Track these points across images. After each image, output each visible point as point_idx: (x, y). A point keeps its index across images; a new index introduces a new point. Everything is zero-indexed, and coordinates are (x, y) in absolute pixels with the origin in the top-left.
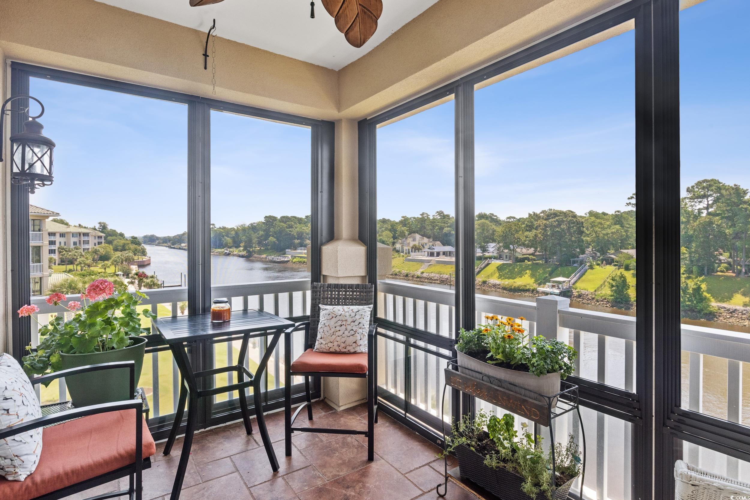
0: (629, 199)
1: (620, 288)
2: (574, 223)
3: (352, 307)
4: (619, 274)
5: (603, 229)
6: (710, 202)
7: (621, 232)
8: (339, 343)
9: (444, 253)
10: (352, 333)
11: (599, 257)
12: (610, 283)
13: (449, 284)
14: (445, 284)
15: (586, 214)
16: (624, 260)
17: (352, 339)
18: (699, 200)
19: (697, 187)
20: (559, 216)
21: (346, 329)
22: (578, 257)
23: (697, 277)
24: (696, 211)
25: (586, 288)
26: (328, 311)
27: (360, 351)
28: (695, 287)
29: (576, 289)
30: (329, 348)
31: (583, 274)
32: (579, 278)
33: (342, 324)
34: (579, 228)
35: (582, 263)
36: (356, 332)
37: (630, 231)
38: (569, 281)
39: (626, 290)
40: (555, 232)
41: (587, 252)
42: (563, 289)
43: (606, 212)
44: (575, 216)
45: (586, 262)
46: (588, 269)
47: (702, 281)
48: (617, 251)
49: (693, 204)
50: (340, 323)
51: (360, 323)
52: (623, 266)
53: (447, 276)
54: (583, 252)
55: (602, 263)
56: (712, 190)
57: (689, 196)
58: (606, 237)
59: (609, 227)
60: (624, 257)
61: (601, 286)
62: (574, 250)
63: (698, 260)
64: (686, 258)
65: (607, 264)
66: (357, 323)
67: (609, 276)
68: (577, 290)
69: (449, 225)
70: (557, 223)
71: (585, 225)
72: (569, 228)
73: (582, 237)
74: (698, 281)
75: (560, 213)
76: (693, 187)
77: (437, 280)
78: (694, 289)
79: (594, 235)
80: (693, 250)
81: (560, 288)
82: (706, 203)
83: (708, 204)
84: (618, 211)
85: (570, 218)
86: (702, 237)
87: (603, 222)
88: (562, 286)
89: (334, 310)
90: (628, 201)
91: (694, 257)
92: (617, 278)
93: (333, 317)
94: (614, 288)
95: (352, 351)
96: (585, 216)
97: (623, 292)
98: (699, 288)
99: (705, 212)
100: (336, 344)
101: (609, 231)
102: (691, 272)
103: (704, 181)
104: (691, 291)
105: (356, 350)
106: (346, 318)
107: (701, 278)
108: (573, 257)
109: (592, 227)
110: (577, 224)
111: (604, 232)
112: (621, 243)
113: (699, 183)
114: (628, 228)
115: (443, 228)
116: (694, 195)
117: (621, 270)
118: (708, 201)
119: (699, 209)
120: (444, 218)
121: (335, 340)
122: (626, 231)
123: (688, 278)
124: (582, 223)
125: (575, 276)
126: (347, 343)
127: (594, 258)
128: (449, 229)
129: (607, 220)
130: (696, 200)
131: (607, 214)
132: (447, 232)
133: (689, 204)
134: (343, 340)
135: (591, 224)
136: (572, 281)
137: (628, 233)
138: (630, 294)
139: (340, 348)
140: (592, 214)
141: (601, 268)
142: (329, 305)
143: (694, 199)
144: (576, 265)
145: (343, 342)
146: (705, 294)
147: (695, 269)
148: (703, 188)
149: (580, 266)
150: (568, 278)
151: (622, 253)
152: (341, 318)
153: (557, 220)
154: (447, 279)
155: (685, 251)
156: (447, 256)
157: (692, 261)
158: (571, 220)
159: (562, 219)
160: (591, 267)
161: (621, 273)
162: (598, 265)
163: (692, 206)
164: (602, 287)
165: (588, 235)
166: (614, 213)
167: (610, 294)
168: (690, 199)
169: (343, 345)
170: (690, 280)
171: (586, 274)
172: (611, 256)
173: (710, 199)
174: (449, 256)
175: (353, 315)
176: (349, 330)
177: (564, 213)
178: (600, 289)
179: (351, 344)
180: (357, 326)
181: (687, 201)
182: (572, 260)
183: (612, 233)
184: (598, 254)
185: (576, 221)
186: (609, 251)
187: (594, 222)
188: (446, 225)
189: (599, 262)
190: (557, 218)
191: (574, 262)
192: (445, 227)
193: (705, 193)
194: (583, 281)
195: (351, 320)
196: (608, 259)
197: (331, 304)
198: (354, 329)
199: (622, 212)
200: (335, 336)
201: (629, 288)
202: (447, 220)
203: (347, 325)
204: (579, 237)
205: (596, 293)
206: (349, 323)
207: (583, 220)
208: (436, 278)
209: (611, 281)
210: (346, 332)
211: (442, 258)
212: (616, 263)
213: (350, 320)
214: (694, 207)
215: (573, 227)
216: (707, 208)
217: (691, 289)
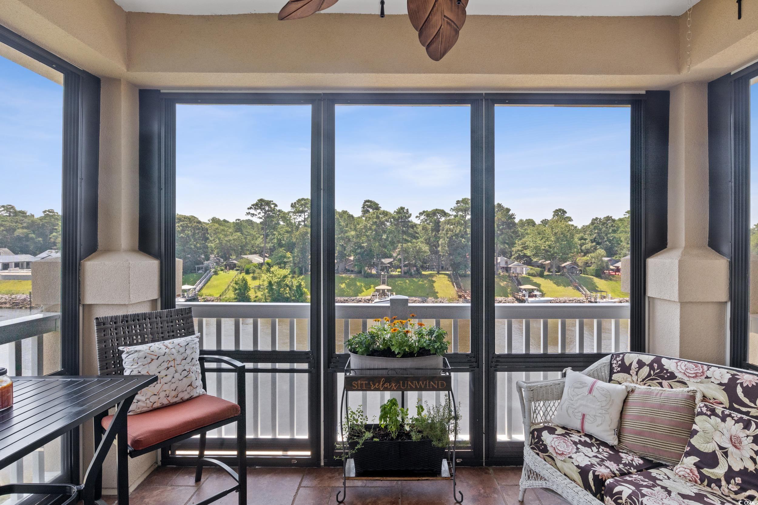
0: (248, 209)
1: (242, 291)
2: (199, 229)
3: (177, 341)
4: (241, 277)
5: (226, 235)
6: (306, 217)
7: (242, 238)
8: (167, 392)
9: (17, 265)
10: (185, 373)
11: (223, 263)
12: (233, 287)
13: (28, 306)
14: (21, 308)
15: (209, 220)
16: (245, 265)
17: (186, 382)
18: (299, 214)
19: (298, 204)
20: (183, 221)
21: (176, 371)
22: (203, 264)
23: (298, 277)
24: (297, 223)
25: (211, 293)
26: (141, 354)
27: (197, 395)
28: (298, 284)
29: (201, 296)
30: (152, 404)
31: (209, 280)
32: (204, 285)
33: (169, 365)
34: (204, 234)
35: (207, 269)
36: (190, 371)
37: (248, 239)
38: (195, 289)
39: (248, 291)
40: (180, 237)
41: (211, 259)
42: (188, 297)
43: (227, 219)
44: (199, 222)
45: (211, 268)
46: (213, 275)
47: (302, 279)
48: (238, 257)
49: (295, 217)
50: (165, 365)
51: (193, 359)
52: (244, 270)
53: (24, 297)
54: (208, 259)
55: (226, 268)
56: (308, 207)
57: (293, 210)
58: (228, 244)
59: (232, 234)
60: (245, 262)
61: (226, 290)
62: (199, 257)
63: (299, 263)
64: (291, 261)
65: (230, 269)
66: (189, 360)
67: (233, 280)
68: (203, 297)
69: (25, 225)
70: (181, 228)
71: (209, 231)
72: (194, 234)
73: (207, 244)
74: (299, 279)
75: (184, 218)
76: (295, 203)
77: (5, 303)
78: (297, 286)
79: (218, 242)
80: (296, 254)
81: (185, 297)
82: (304, 217)
83: (305, 218)
84: (239, 220)
85: (195, 224)
86: (301, 244)
87: (226, 229)
88: (188, 294)
89: (152, 349)
90: (248, 211)
91: (296, 260)
92: (240, 282)
93: (152, 360)
94: (237, 291)
95: (186, 397)
96: (208, 222)
97: (245, 294)
98: (300, 285)
99: (303, 223)
100: (162, 395)
101: (231, 238)
102: (294, 273)
103: (303, 199)
104: (295, 288)
105: (192, 395)
106: (173, 357)
107: (301, 277)
108: (198, 264)
109: (215, 234)
110: (203, 231)
111: (226, 239)
112: (241, 249)
113: (299, 201)
114: (247, 235)
115: (14, 230)
116: (296, 209)
117: (242, 274)
118: (305, 216)
119: (299, 222)
120: (16, 215)
121: (161, 390)
122: (246, 238)
123: (293, 277)
124: (207, 230)
125: (200, 283)
126: (179, 389)
127: (217, 264)
128: (25, 230)
129: (230, 228)
130: (297, 214)
131: (228, 222)
132: (21, 236)
133: (293, 217)
134: (173, 386)
135: (215, 231)
136: (198, 288)
137: (247, 240)
138: (251, 295)
139: (169, 398)
140: (215, 220)
141: (225, 273)
142: (141, 343)
143: (296, 213)
144: (200, 272)
145: (174, 389)
146: (304, 289)
147: (297, 270)
148: (302, 205)
149: (205, 273)
150: (193, 285)
151: (242, 258)
152: (166, 358)
153: (181, 225)
154: (25, 300)
155: (290, 256)
156: (22, 268)
157: (295, 264)
158: (196, 226)
159: (187, 224)
160: (216, 273)
161: (243, 277)
162: (222, 270)
163: (294, 219)
164: (227, 292)
165: (211, 241)
166: (235, 221)
167: (234, 297)
168: (294, 213)
169: (174, 393)
170: (294, 279)
171: (212, 279)
172: (233, 261)
173: (306, 214)
174: (27, 268)
175: (182, 350)
176: (180, 371)
177: (188, 218)
178: (225, 294)
179: (185, 390)
180: (190, 364)
181: (291, 214)
182: (196, 266)
183: (234, 240)
184: (222, 260)
185: (201, 227)
186: (231, 257)
187: (218, 229)
188: (20, 226)
189: (223, 268)
190: (181, 223)
191: (199, 269)
192: (18, 228)
193: (303, 209)
194: (208, 288)
195: (182, 357)
196: (231, 264)
197: (143, 342)
198: (187, 368)
199: (241, 220)
200: (160, 385)
201: (250, 290)
202: (21, 218)
203: (176, 366)
204: (203, 243)
205: (221, 298)
206: (178, 362)
207: (207, 226)
208: (3, 300)
209: (234, 285)
210: (177, 376)
211: (14, 272)
212: (238, 268)
213: (179, 358)
214: (296, 220)
215: (198, 233)
216: (304, 221)
217: (295, 286)
